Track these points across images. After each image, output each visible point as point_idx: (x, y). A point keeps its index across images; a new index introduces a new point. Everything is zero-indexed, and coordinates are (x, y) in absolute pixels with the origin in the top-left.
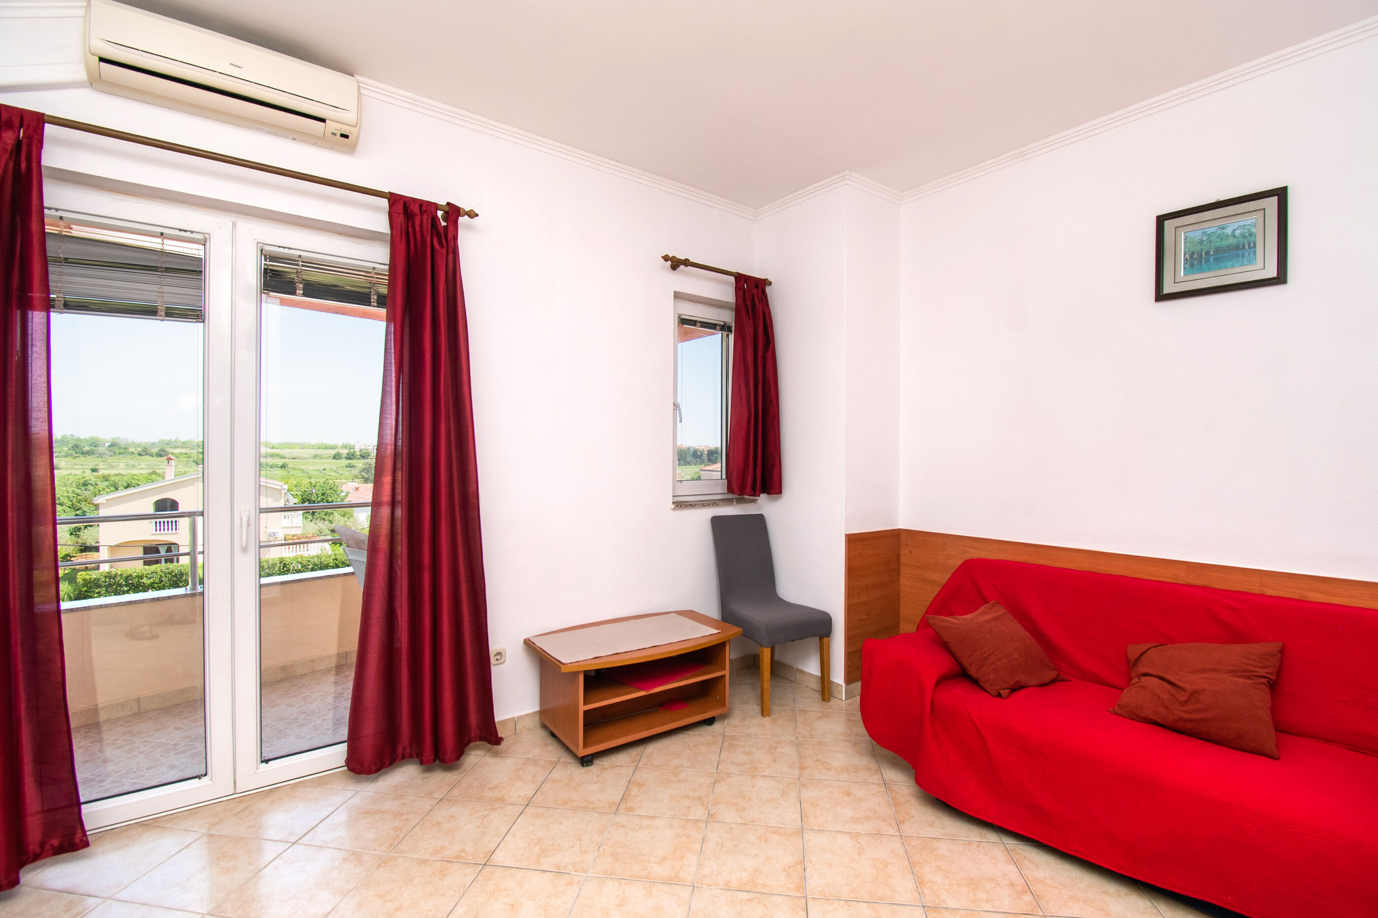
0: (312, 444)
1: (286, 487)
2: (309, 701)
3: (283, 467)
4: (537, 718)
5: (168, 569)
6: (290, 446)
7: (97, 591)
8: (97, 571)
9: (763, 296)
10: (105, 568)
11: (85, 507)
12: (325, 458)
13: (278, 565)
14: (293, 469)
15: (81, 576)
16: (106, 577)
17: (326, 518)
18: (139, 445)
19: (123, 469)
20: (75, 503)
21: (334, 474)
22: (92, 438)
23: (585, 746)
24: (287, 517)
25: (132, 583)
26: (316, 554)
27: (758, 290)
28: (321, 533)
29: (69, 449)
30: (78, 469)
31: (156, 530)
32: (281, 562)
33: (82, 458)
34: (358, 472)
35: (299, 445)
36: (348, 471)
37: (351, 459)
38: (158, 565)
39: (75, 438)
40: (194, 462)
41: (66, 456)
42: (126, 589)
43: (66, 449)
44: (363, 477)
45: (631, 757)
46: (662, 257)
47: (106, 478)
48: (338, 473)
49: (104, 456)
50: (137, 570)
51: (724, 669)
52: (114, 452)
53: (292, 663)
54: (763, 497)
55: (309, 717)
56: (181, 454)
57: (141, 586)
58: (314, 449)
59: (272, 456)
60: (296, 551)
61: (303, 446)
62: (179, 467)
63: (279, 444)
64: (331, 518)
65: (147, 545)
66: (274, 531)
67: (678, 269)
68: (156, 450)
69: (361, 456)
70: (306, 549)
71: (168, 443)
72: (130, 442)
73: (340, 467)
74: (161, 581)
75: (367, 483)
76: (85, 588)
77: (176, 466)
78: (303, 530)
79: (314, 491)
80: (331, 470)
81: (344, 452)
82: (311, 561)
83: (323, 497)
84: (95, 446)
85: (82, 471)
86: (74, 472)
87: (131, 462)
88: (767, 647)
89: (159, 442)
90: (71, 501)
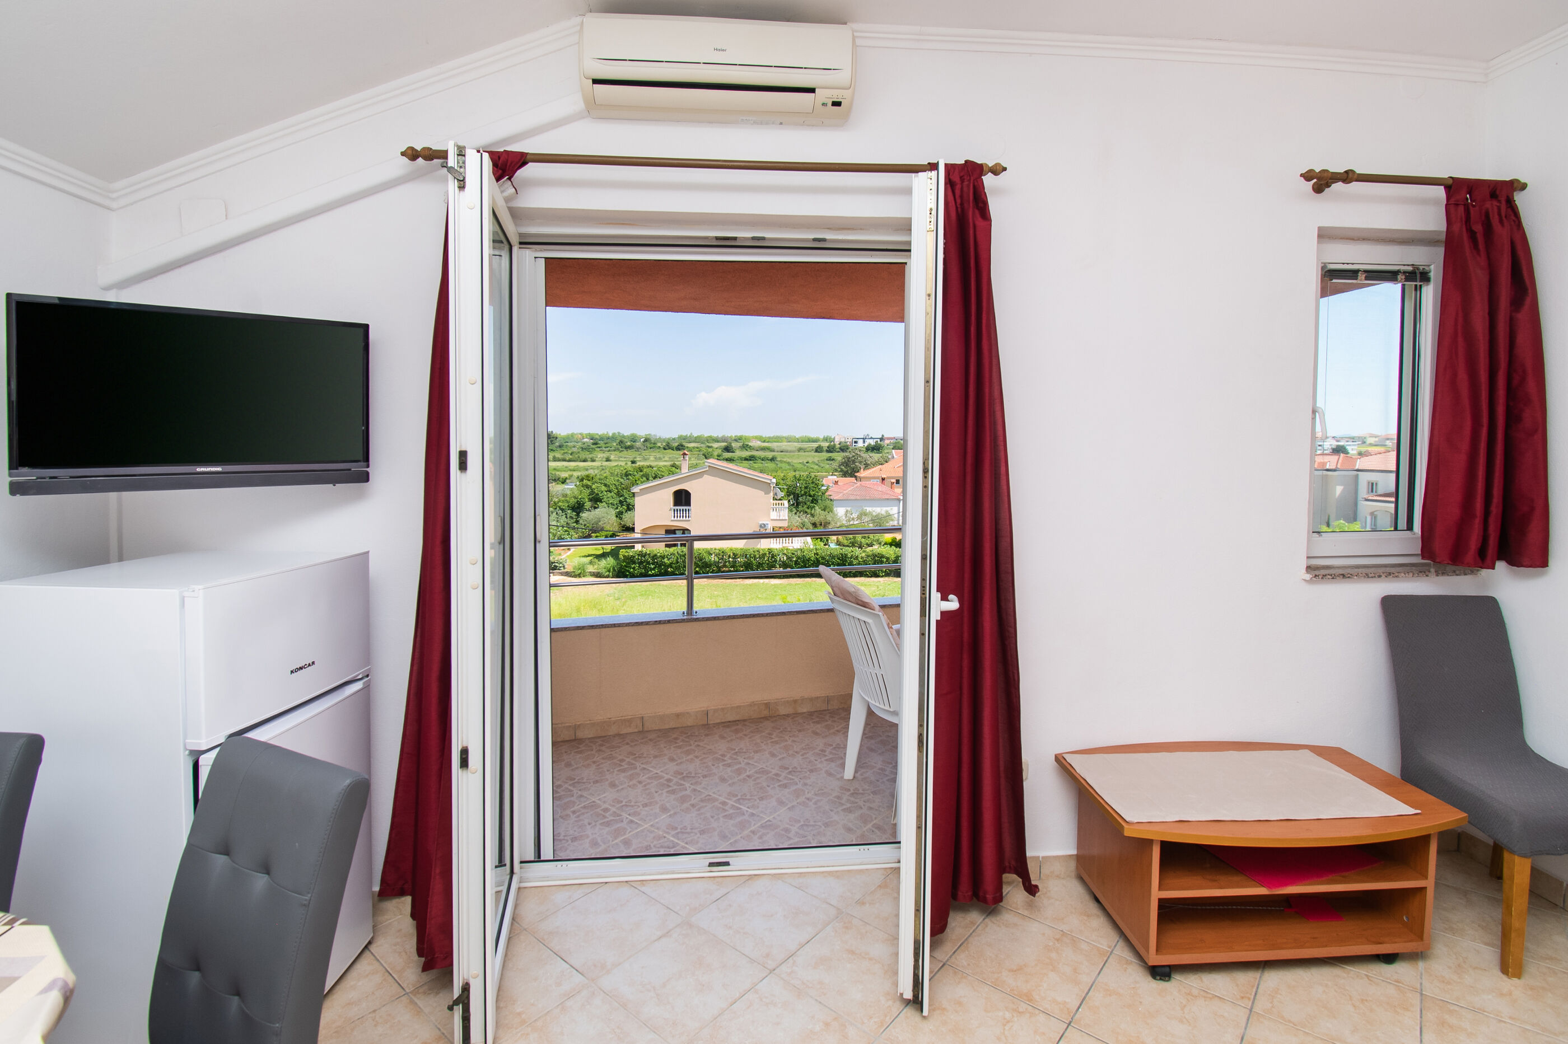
0: (797, 437)
1: (774, 480)
2: (791, 752)
3: (773, 459)
4: (1073, 865)
5: (682, 552)
6: (778, 439)
7: (633, 566)
8: (632, 550)
9: (1509, 210)
10: (638, 547)
11: (625, 493)
12: (808, 451)
13: (768, 555)
14: (781, 462)
15: (623, 552)
16: (639, 555)
17: (809, 511)
18: (664, 440)
19: (653, 461)
20: (620, 490)
21: (816, 467)
22: (632, 435)
23: (1158, 950)
24: (775, 509)
25: (657, 562)
26: (799, 548)
27: (1499, 201)
28: (804, 526)
29: (617, 445)
30: (622, 461)
31: (674, 517)
32: (770, 553)
33: (625, 452)
34: (838, 465)
35: (786, 438)
36: (828, 464)
37: (832, 452)
38: (675, 548)
39: (621, 435)
40: (704, 455)
41: (614, 450)
42: (652, 566)
43: (615, 444)
44: (842, 471)
45: (1237, 985)
46: (1301, 175)
47: (640, 469)
48: (819, 466)
49: (640, 450)
50: (661, 550)
51: (1425, 877)
52: (646, 447)
53: (775, 701)
54: (1501, 566)
55: (790, 776)
56: (694, 448)
57: (663, 565)
58: (799, 442)
59: (763, 449)
60: (783, 543)
61: (789, 440)
62: (692, 459)
63: (769, 438)
64: (813, 512)
65: (669, 528)
66: (765, 523)
67: (1327, 190)
68: (676, 444)
69: (840, 448)
70: (790, 541)
71: (685, 438)
72: (658, 437)
73: (821, 460)
74: (678, 562)
75: (845, 477)
76: (625, 563)
77: (690, 458)
78: (789, 523)
79: (798, 485)
80: (813, 462)
81: (825, 445)
82: (795, 554)
83: (806, 490)
84: (634, 442)
85: (625, 463)
86: (620, 463)
87: (658, 455)
88: (1524, 856)
89: (678, 438)
90: (617, 489)
